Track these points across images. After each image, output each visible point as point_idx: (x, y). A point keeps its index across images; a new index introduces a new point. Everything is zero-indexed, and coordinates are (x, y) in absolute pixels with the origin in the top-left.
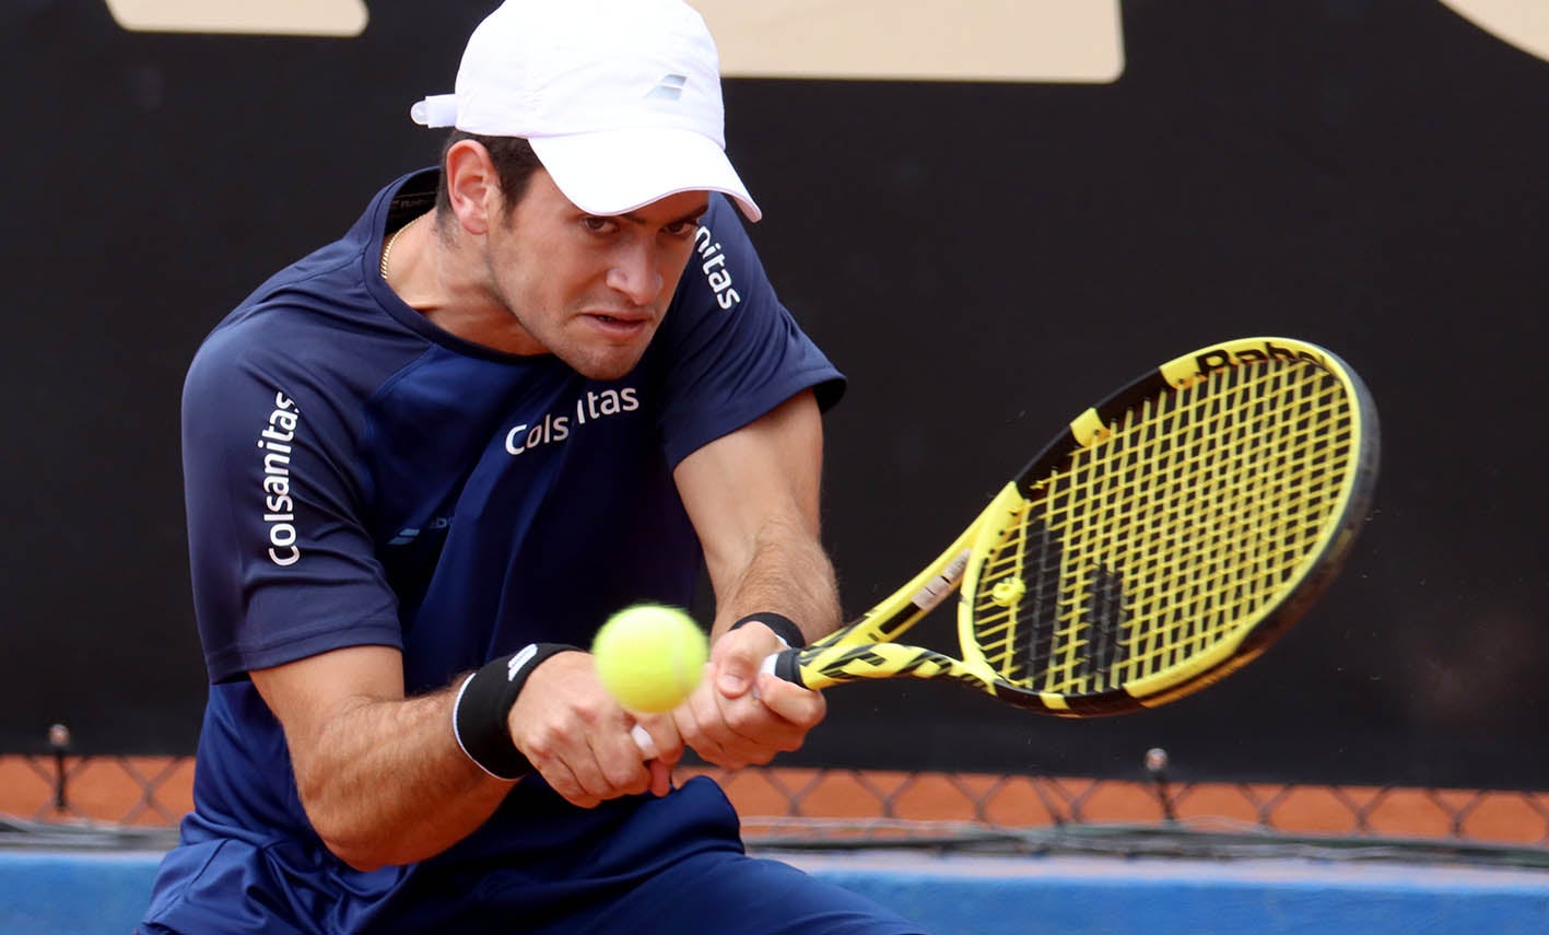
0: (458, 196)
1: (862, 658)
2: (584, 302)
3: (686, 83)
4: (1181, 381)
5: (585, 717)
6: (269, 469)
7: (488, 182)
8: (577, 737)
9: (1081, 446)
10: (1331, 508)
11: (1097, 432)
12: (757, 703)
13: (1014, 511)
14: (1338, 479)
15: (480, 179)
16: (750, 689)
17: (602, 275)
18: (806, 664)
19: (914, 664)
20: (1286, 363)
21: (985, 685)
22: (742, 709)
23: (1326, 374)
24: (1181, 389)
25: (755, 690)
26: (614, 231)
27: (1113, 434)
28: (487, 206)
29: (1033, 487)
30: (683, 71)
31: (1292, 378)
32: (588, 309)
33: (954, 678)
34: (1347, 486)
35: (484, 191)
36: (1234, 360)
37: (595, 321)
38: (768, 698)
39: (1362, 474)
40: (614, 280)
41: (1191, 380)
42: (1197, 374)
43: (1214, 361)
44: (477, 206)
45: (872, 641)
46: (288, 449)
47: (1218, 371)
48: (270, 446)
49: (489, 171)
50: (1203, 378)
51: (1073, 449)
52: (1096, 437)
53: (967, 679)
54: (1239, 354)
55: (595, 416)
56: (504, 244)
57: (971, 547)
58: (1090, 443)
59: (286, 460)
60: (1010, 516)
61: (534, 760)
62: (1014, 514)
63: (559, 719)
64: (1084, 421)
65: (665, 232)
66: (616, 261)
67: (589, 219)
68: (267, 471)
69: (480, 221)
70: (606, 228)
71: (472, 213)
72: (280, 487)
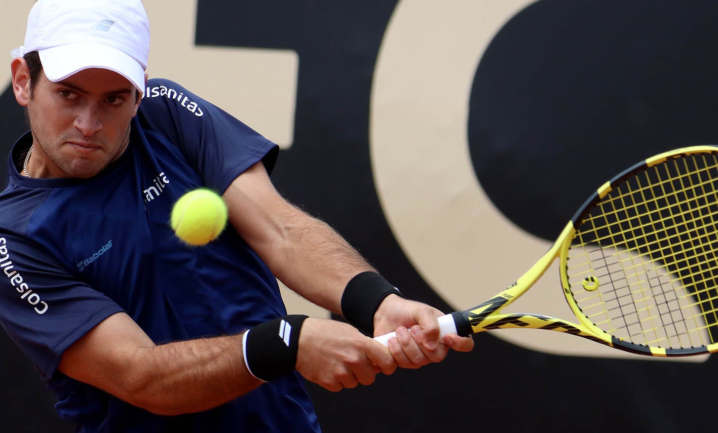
0: (16, 85)
3: (114, 25)
6: (9, 275)
7: (28, 79)
15: (24, 77)
17: (72, 120)
18: (475, 325)
28: (27, 91)
30: (114, 19)
35: (25, 83)
40: (76, 123)
44: (24, 91)
49: (27, 73)
51: (598, 202)
55: (163, 186)
64: (604, 188)
65: (106, 102)
66: (77, 114)
67: (63, 91)
68: (9, 276)
69: (25, 98)
70: (72, 96)
71: (22, 95)
72: (18, 279)
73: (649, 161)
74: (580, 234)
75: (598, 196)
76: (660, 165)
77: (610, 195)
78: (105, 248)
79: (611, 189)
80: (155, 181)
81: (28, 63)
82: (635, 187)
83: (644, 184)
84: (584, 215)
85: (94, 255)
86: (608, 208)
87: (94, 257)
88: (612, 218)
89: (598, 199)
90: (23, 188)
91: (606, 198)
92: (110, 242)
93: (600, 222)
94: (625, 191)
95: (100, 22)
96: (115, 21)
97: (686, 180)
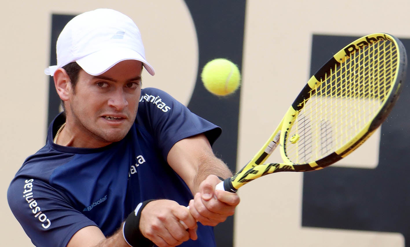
0: (59, 88)
1: (251, 173)
2: (101, 112)
4: (341, 59)
5: (162, 220)
7: (68, 82)
8: (161, 227)
9: (311, 89)
10: (393, 79)
11: (316, 83)
12: (216, 200)
13: (293, 115)
14: (394, 70)
15: (65, 81)
16: (213, 197)
17: (107, 101)
18: (233, 181)
19: (268, 169)
20: (373, 42)
21: (291, 167)
22: (213, 203)
23: (387, 41)
24: (341, 62)
25: (215, 197)
27: (322, 82)
28: (68, 90)
29: (298, 106)
30: (124, 31)
31: (376, 46)
32: (102, 114)
33: (281, 168)
34: (397, 72)
35: (66, 85)
36: (357, 47)
38: (219, 197)
39: (402, 65)
41: (344, 58)
42: (346, 56)
43: (351, 49)
44: (65, 91)
45: (252, 167)
47: (352, 53)
48: (27, 195)
50: (348, 57)
51: (309, 91)
52: (316, 85)
53: (285, 168)
54: (358, 45)
56: (75, 100)
57: (281, 130)
58: (315, 87)
60: (292, 117)
61: (150, 238)
62: (293, 116)
63: (155, 222)
65: (126, 87)
66: (110, 97)
67: (98, 83)
68: (29, 202)
69: (67, 95)
70: (105, 85)
71: (64, 93)
72: (34, 204)
78: (102, 200)
81: (67, 71)
87: (94, 205)
90: (55, 151)
92: (105, 197)
95: (117, 33)
96: (125, 31)
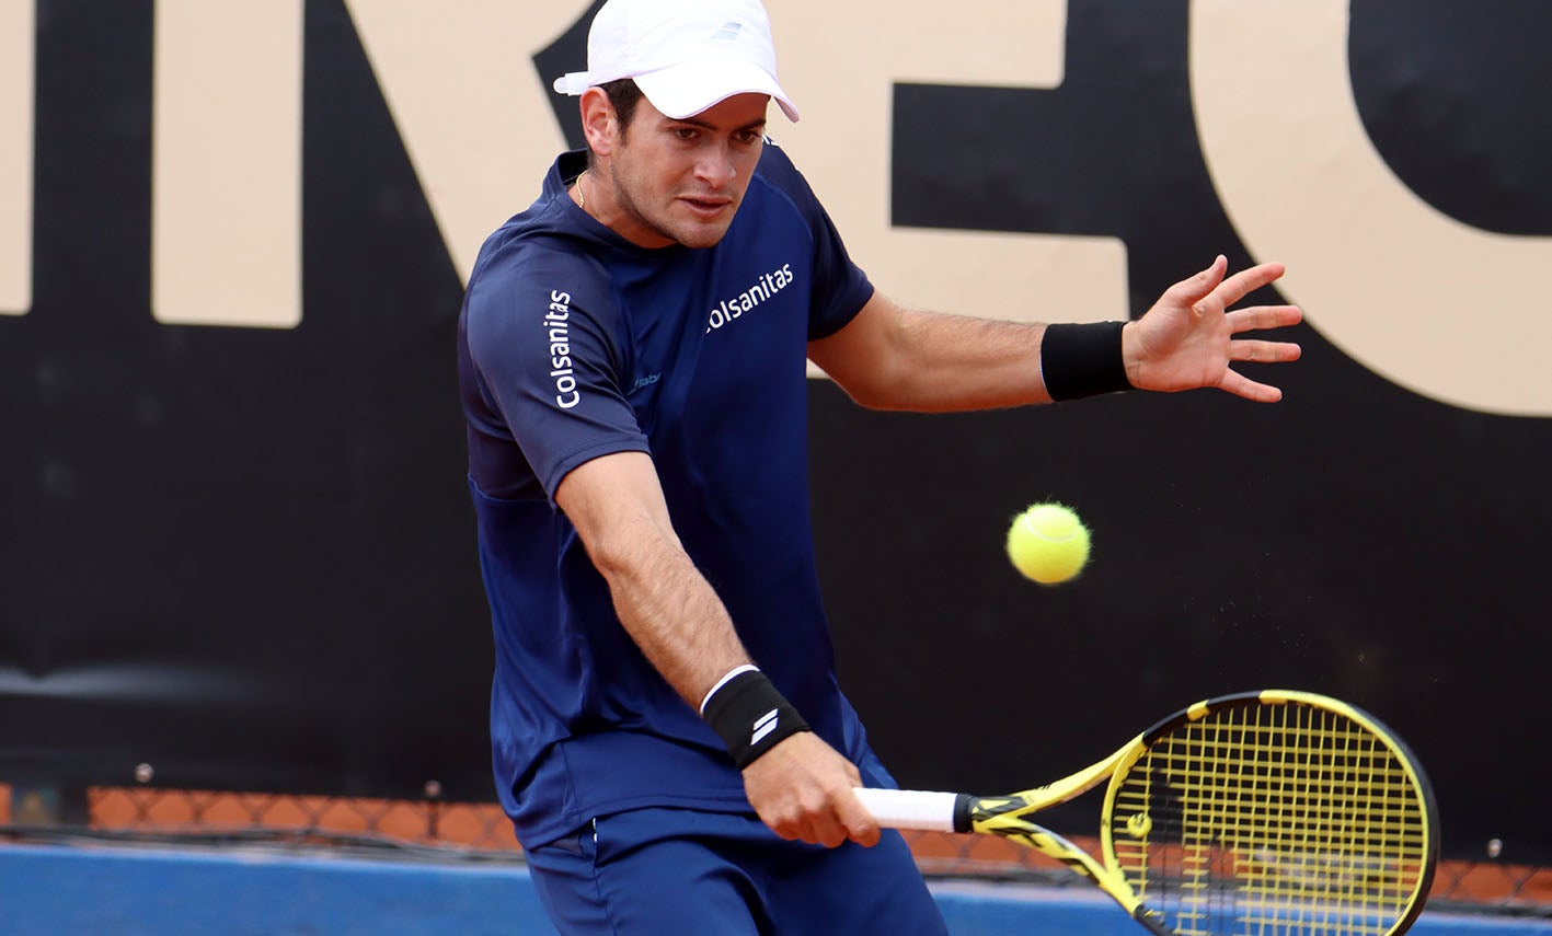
2: (680, 190)
3: (741, 29)
6: (553, 339)
7: (610, 117)
15: (603, 115)
17: (691, 169)
26: (696, 137)
28: (609, 134)
30: (739, 21)
32: (682, 195)
35: (606, 124)
37: (688, 204)
40: (698, 172)
44: (603, 135)
46: (566, 325)
49: (609, 109)
55: (775, 291)
56: (623, 157)
59: (565, 332)
64: (1197, 709)
65: (736, 140)
68: (552, 341)
69: (606, 145)
70: (692, 136)
71: (600, 140)
72: (563, 349)
73: (1267, 695)
74: (1150, 755)
75: (1185, 715)
76: (1279, 707)
77: (1204, 721)
79: (1206, 712)
80: (761, 278)
82: (1238, 721)
83: (1251, 722)
84: (1163, 731)
85: (651, 377)
86: (1196, 735)
88: (1195, 751)
89: (1185, 719)
91: (1199, 721)
93: (1179, 749)
94: (1224, 721)
95: (725, 27)
96: (741, 23)
97: (1303, 738)
